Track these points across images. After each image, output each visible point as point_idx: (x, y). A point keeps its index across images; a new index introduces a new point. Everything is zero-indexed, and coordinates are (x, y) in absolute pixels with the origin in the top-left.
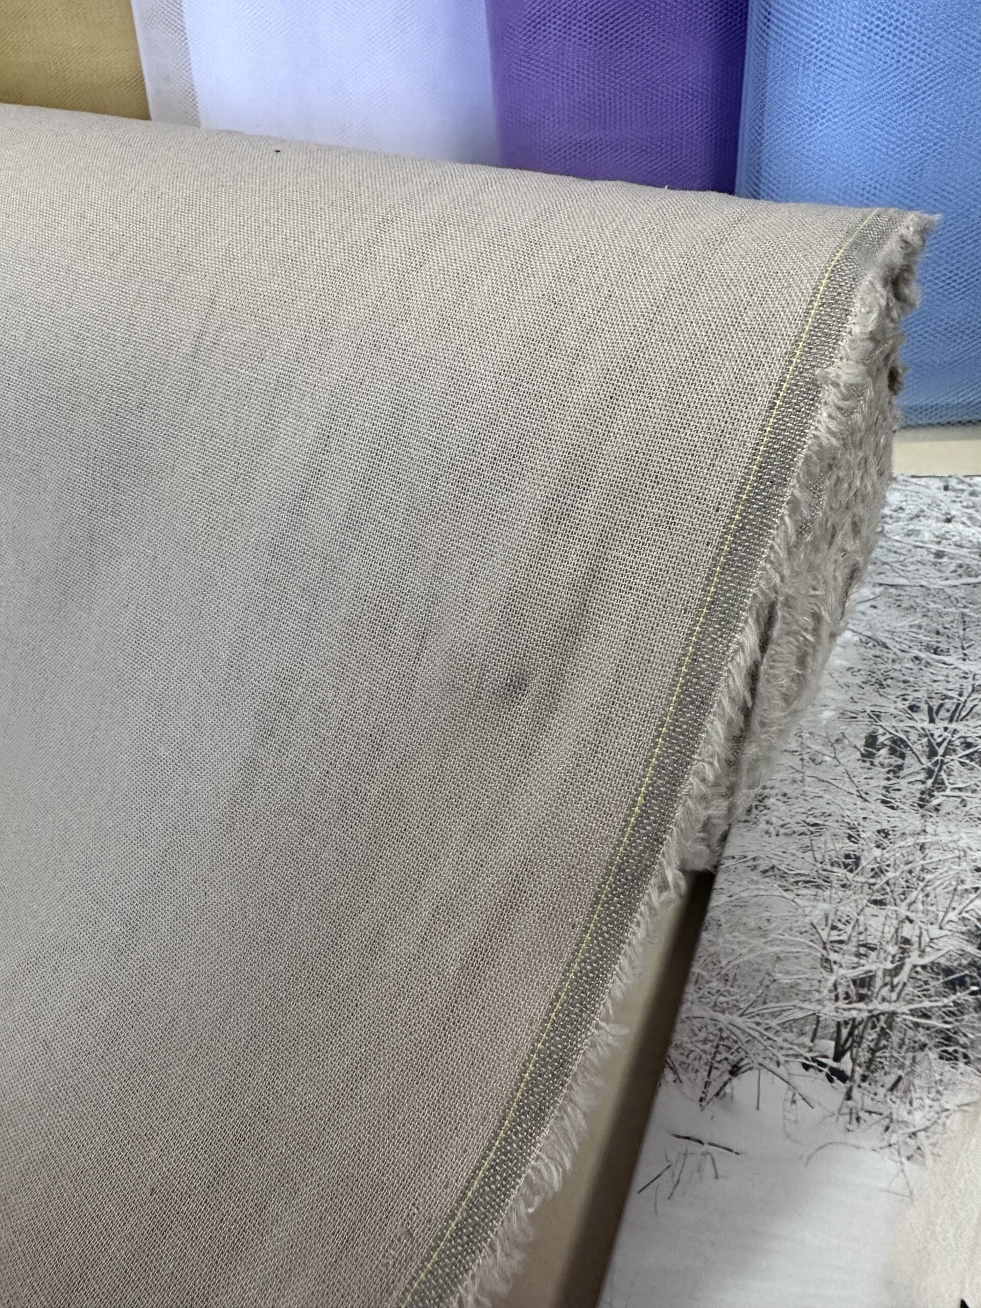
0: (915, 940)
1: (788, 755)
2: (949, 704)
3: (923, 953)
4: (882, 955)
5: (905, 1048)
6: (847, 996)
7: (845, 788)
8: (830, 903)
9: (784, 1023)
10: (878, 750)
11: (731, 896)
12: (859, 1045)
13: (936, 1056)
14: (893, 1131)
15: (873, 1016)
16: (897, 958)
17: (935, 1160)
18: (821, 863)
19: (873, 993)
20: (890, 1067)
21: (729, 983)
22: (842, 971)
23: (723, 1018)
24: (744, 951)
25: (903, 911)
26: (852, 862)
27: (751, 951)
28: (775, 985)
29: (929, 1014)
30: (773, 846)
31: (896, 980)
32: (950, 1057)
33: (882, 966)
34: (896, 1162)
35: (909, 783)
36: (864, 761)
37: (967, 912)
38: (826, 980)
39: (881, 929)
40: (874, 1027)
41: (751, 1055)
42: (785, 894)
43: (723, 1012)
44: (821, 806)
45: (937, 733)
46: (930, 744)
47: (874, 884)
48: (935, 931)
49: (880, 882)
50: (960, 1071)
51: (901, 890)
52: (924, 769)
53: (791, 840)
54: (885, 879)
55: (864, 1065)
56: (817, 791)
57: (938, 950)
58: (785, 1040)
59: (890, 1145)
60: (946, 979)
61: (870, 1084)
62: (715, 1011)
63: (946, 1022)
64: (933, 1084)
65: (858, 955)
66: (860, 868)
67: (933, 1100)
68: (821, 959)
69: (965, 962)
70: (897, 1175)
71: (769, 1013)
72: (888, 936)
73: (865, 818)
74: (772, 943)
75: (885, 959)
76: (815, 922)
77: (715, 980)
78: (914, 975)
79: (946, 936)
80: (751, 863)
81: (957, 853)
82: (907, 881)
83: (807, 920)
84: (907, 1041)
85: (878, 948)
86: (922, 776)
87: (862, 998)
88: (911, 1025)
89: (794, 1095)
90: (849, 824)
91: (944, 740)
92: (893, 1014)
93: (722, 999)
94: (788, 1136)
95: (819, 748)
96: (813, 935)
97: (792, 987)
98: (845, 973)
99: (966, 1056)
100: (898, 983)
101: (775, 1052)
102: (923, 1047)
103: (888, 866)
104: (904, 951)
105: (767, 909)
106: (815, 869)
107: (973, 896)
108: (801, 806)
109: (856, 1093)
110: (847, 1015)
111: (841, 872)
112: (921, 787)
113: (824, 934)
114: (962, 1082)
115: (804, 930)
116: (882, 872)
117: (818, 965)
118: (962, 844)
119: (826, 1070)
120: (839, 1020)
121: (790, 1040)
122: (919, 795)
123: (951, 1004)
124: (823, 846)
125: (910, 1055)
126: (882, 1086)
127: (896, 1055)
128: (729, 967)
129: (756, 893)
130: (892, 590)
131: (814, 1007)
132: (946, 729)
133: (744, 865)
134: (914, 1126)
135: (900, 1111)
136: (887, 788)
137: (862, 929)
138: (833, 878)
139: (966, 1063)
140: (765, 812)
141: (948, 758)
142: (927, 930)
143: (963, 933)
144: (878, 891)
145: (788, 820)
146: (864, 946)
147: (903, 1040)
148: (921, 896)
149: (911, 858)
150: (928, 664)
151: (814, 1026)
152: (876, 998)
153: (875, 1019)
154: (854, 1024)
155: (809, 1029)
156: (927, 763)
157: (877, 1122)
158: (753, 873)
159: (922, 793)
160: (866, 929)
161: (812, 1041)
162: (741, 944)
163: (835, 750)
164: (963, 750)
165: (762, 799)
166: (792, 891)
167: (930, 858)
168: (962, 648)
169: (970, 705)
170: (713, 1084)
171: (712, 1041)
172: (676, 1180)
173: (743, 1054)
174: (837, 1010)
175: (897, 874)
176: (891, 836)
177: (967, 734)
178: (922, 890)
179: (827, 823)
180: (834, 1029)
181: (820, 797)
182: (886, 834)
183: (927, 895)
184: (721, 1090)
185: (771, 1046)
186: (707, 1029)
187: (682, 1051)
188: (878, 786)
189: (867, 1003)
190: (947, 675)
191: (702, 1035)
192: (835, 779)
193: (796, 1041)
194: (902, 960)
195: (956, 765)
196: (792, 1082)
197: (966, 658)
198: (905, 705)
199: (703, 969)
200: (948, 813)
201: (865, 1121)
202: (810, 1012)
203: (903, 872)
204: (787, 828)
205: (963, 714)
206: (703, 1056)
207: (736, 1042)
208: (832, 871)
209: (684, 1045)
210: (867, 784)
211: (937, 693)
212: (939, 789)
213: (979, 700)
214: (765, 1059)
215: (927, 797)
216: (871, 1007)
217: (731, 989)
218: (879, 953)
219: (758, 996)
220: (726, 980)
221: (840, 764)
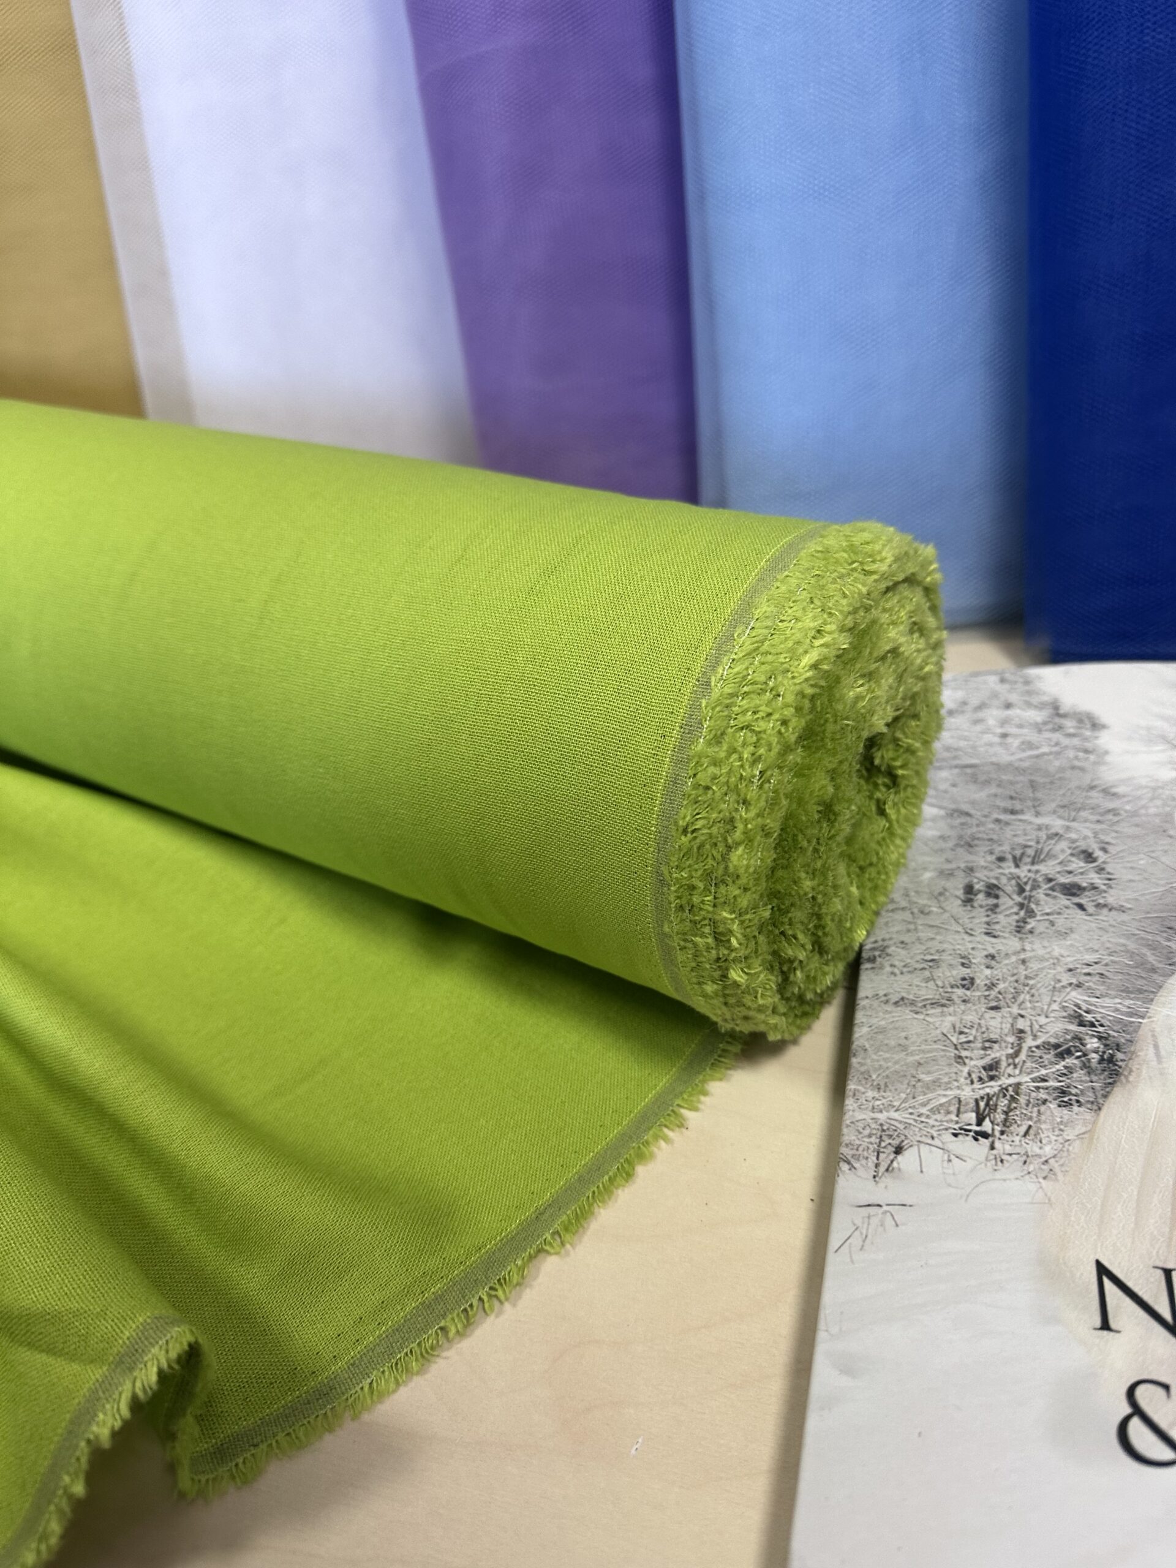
0: (1028, 1029)
1: (900, 912)
2: (1030, 852)
3: (1035, 1037)
4: (1003, 1045)
5: (1031, 1105)
6: (980, 1079)
7: (952, 928)
8: (955, 1015)
9: (932, 1109)
10: (976, 895)
11: (870, 1026)
12: (995, 1110)
13: (1056, 1106)
14: (1030, 1163)
15: (1003, 1089)
16: (1015, 1045)
17: (1064, 1175)
18: (942, 987)
19: (1000, 1072)
20: (1021, 1121)
21: (882, 1091)
22: (973, 1063)
23: (882, 1117)
24: (890, 1064)
25: (1015, 1010)
26: (968, 983)
27: (896, 1063)
28: (920, 1084)
29: (1046, 1078)
30: (900, 983)
31: (1017, 1060)
32: (1068, 1104)
33: (1004, 1053)
34: (1035, 1182)
35: (1006, 916)
36: (965, 906)
37: (1065, 1002)
38: (961, 1071)
39: (999, 1026)
40: (1005, 1096)
41: (909, 1136)
42: (916, 1016)
43: (881, 1111)
44: (935, 945)
45: (1022, 875)
46: (1019, 885)
47: (988, 996)
48: (1043, 1020)
49: (993, 993)
50: (1075, 1112)
51: (1011, 996)
52: (1016, 904)
53: (913, 976)
54: (997, 990)
55: (1001, 1124)
56: (929, 934)
57: (1047, 1033)
58: (936, 1120)
59: (1029, 1173)
60: (1056, 1052)
61: (1007, 1136)
62: (873, 1112)
63: (1060, 1081)
64: (1056, 1125)
65: (985, 1049)
66: (975, 985)
67: (1058, 1136)
68: (955, 1057)
69: (1069, 1037)
70: (1037, 1191)
71: (918, 1105)
72: (1006, 1031)
73: (973, 949)
74: (912, 1054)
75: (1006, 1047)
76: (945, 1032)
77: (869, 1091)
78: (1031, 1054)
79: (1052, 1021)
80: (884, 999)
81: (1052, 961)
82: (1015, 988)
83: (938, 1032)
84: (1032, 1100)
85: (999, 1039)
86: (1015, 909)
87: (992, 1078)
88: (1033, 1089)
89: (949, 1156)
90: (960, 955)
91: (1029, 879)
92: (1018, 1084)
93: (878, 1103)
94: (949, 1185)
95: (925, 902)
96: (944, 1041)
97: (934, 1082)
98: (976, 1062)
99: (1078, 1101)
100: (1019, 1062)
101: (929, 1130)
102: (1045, 1102)
103: (998, 980)
104: (1020, 1038)
105: (903, 1030)
106: (938, 993)
107: (1068, 990)
108: (918, 949)
109: (997, 1144)
110: (982, 1092)
111: (960, 992)
112: (1016, 917)
113: (954, 1040)
114: (1077, 1119)
115: (936, 1039)
116: (993, 985)
117: (953, 1061)
118: (1056, 953)
119: (972, 1134)
120: (975, 1097)
121: (939, 1119)
122: (1014, 924)
123: (1062, 1068)
124: (941, 975)
125: (1036, 1109)
126: (1017, 1135)
127: (1024, 1112)
128: (879, 1078)
129: (891, 1020)
130: (969, 771)
131: (957, 1092)
132: (1029, 871)
133: (876, 1001)
134: (1046, 1156)
135: (1033, 1148)
136: (988, 923)
137: (984, 1029)
138: (954, 997)
139: (1079, 1106)
140: (887, 958)
141: (1034, 893)
142: (1036, 1021)
143: (1064, 1017)
144: (992, 1000)
145: (909, 961)
146: (989, 1041)
147: (1029, 1101)
148: (1028, 997)
149: (1015, 971)
150: (1007, 824)
151: (957, 1106)
152: (1003, 1076)
153: (1005, 1091)
154: (989, 1097)
155: (953, 1108)
156: (1018, 899)
157: (1017, 1160)
158: (887, 1005)
159: (1018, 921)
160: (988, 1029)
161: (957, 1116)
162: (886, 1060)
163: (939, 901)
164: (1046, 884)
165: (883, 949)
166: (922, 1013)
167: (1031, 968)
168: (1034, 807)
169: (1046, 850)
170: (883, 1163)
171: (876, 1134)
172: (864, 1236)
173: (903, 1137)
174: (973, 1090)
175: (1007, 984)
176: (997, 958)
177: (1048, 872)
178: (1028, 992)
179: (941, 957)
180: (972, 1104)
181: (933, 939)
182: (993, 957)
183: (1033, 996)
184: (889, 1166)
185: (925, 1127)
186: (870, 1127)
187: (851, 1147)
188: (980, 923)
189: (996, 1081)
190: (1024, 830)
191: (867, 1132)
192: (943, 923)
193: (945, 1119)
194: (1020, 1045)
195: (1042, 897)
196: (946, 1148)
197: (1038, 814)
198: (993, 858)
199: (857, 1085)
200: (1041, 933)
201: (1007, 1161)
202: (952, 1097)
203: (1010, 982)
204: (909, 967)
205: (1042, 857)
206: (871, 1146)
207: (895, 1130)
208: (952, 992)
209: (852, 1142)
210: (971, 922)
211: (1018, 844)
212: (1030, 917)
213: (1054, 845)
214: (921, 1136)
215: (1022, 924)
216: (1000, 1083)
217: (884, 1094)
218: (1000, 1044)
219: (907, 1095)
220: (879, 1089)
221: (945, 911)
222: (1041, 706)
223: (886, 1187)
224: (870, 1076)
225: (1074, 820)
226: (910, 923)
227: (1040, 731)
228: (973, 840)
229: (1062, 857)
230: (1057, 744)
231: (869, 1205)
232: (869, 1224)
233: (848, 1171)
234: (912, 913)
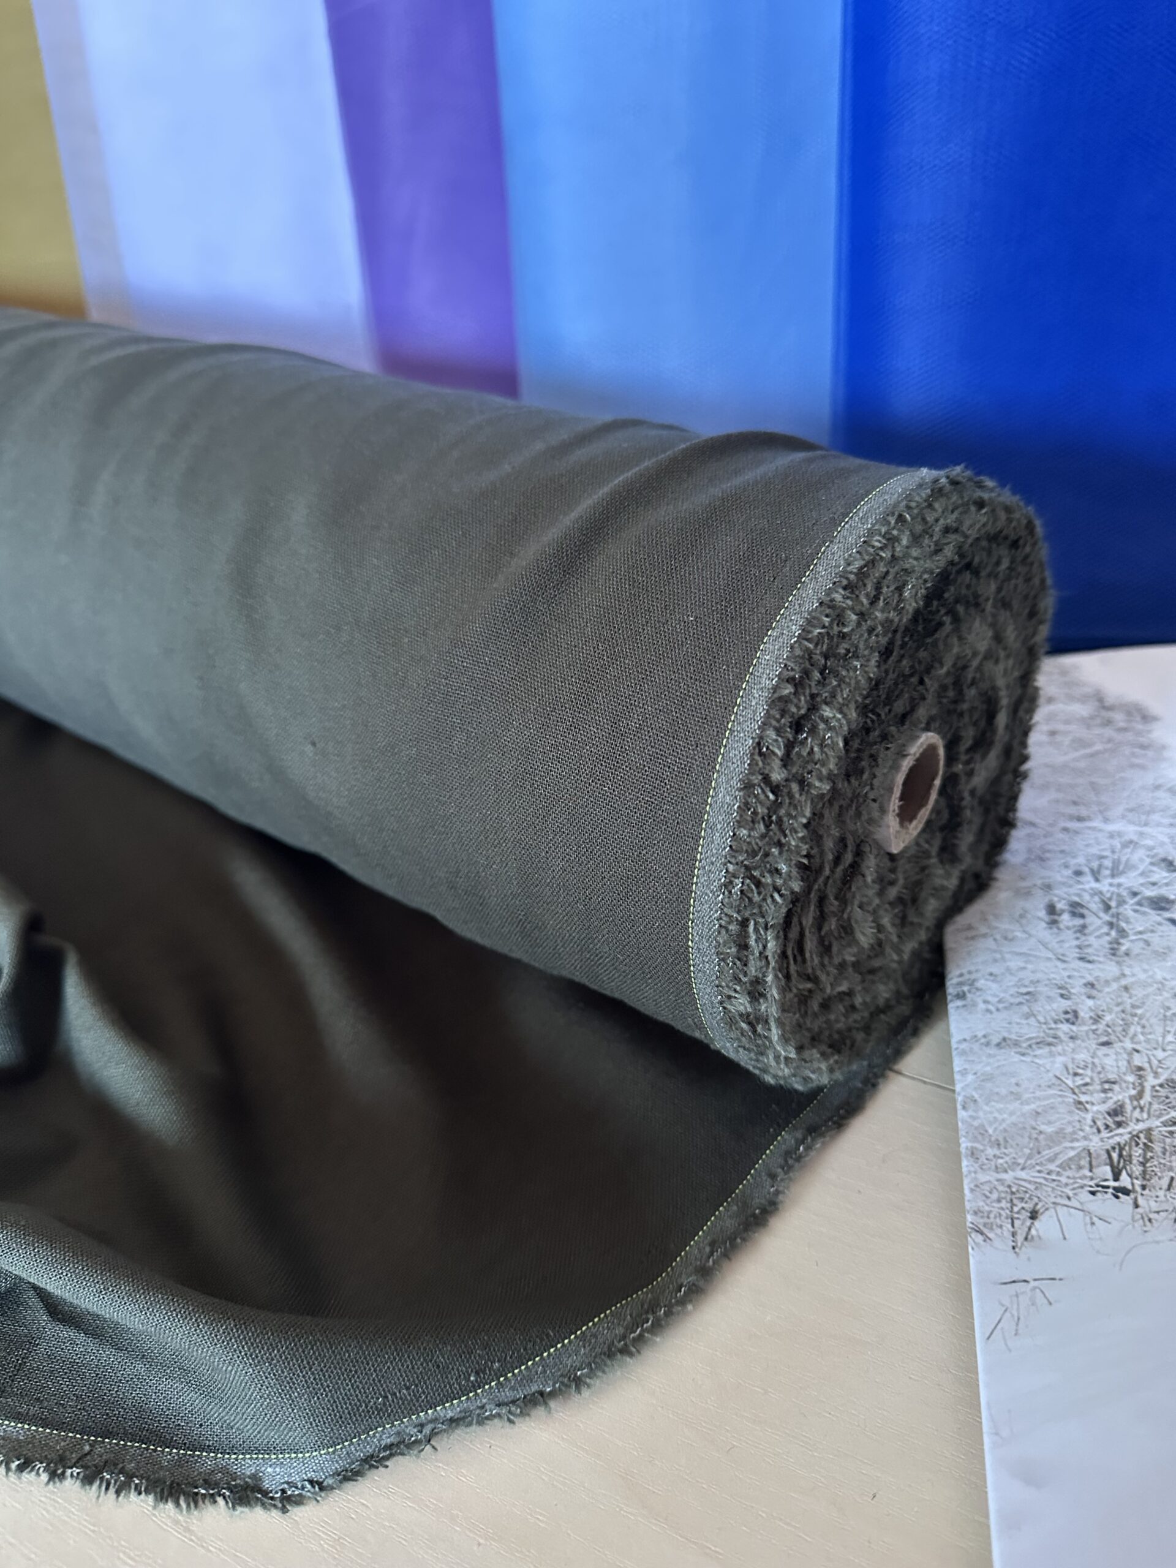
0: (1146, 1066)
1: (982, 939)
2: (1108, 863)
4: (1124, 1085)
5: (1168, 1154)
7: (1042, 954)
8: (1065, 1055)
9: (1062, 1164)
10: (1060, 915)
12: (1130, 1162)
15: (1134, 1136)
16: (1137, 1084)
18: (1045, 1024)
19: (1127, 1118)
20: (1161, 1172)
21: (1002, 1147)
22: (1095, 1108)
23: (1008, 1177)
24: (1005, 1116)
25: (1129, 1045)
27: (1012, 1114)
28: (1041, 1137)
30: (998, 1021)
31: (1142, 1102)
33: (1127, 1095)
35: (1097, 937)
36: (1051, 928)
38: (1084, 1119)
39: (1115, 1064)
40: (1137, 1144)
41: (1042, 1197)
42: (1023, 1058)
43: (1006, 1171)
44: (1027, 976)
45: (1104, 890)
46: (1103, 901)
47: (1096, 1030)
48: (1160, 1054)
49: (1101, 1027)
51: (1120, 1029)
52: (1104, 923)
53: (1011, 1012)
54: (1104, 1023)
55: (1140, 1177)
56: (1019, 963)
57: (1168, 1068)
58: (1068, 1177)
61: (1150, 1190)
62: (998, 1173)
65: (1105, 1091)
66: (1080, 1019)
68: (1075, 1103)
71: (1046, 1160)
72: (1124, 1069)
73: (1069, 977)
74: (1027, 1102)
75: (1128, 1088)
76: (1058, 1074)
77: (988, 1148)
78: (1155, 1094)
79: (1170, 1055)
80: (983, 1040)
81: (1156, 986)
82: (1123, 1020)
83: (1051, 1075)
84: (1167, 1147)
85: (1118, 1079)
87: (1119, 1125)
88: (1167, 1134)
89: (1091, 1218)
90: (1057, 985)
91: (1113, 894)
92: (1148, 1132)
93: (1000, 1161)
94: (1098, 1252)
96: (1060, 1085)
97: (1057, 1133)
98: (1099, 1108)
100: (1145, 1104)
101: (1065, 1190)
103: (1103, 1011)
104: (1140, 1077)
105: (1012, 1076)
106: (1042, 1030)
108: (1010, 981)
109: (1140, 1201)
110: (1112, 1142)
111: (1065, 1027)
112: (1108, 938)
113: (1070, 1083)
115: (1050, 1083)
116: (1100, 1018)
117: (1073, 1108)
118: (1159, 975)
119: (1111, 1190)
120: (1106, 1148)
121: (1071, 1175)
122: (1108, 946)
124: (1041, 1009)
126: (1161, 1189)
127: (1162, 1161)
128: (996, 1133)
129: (998, 1064)
131: (1084, 1143)
132: (1111, 885)
133: (978, 1044)
136: (1079, 947)
137: (1099, 1069)
138: (1060, 1034)
140: (978, 993)
141: (1121, 910)
142: (1153, 1056)
145: (1002, 995)
146: (1107, 1082)
147: (1164, 1148)
148: (1139, 1029)
149: (1120, 1000)
150: (1076, 832)
151: (1088, 1159)
152: (1131, 1121)
153: (1136, 1139)
154: (1120, 1147)
155: (1084, 1162)
156: (1107, 918)
158: (988, 1048)
159: (1110, 943)
160: (1103, 1068)
161: (1091, 1171)
162: (999, 1111)
163: (1021, 925)
164: (1132, 899)
165: (972, 983)
166: (1028, 1054)
167: (1136, 995)
168: (1101, 812)
169: (1124, 859)
170: (1019, 1232)
171: (1005, 1198)
172: (1016, 1319)
173: (1036, 1200)
174: (1102, 1140)
175: (1113, 1016)
176: (1097, 986)
177: (1131, 885)
178: (1138, 1023)
179: (1038, 989)
180: (1105, 1156)
181: (1024, 968)
182: (1092, 985)
183: (1144, 1027)
184: (1028, 1234)
185: (1057, 1186)
186: (997, 1189)
187: (981, 1214)
188: (1070, 947)
189: (1124, 1128)
190: (1096, 838)
191: (995, 1196)
192: (1030, 950)
193: (1077, 1175)
194: (1141, 1084)
195: (1130, 913)
196: (1085, 1209)
197: (1106, 820)
198: (1068, 872)
199: (974, 1142)
200: (1138, 955)
201: (1156, 1220)
202: (1081, 1149)
203: (1117, 1013)
204: (1003, 1002)
205: (1121, 868)
206: (1002, 1212)
207: (1026, 1192)
208: (1057, 1029)
209: (981, 1209)
210: (1061, 947)
211: (1094, 855)
212: (1123, 937)
213: (1131, 853)
214: (1055, 1197)
215: (1115, 946)
216: (1129, 1129)
217: (1005, 1151)
218: (1120, 1084)
219: (1031, 1149)
220: (999, 1145)
221: (1030, 935)
222: (1084, 699)
223: (1029, 1259)
224: (986, 1131)
225: (1146, 825)
226: (995, 951)
227: (1089, 727)
228: (1043, 853)
229: (1142, 868)
230: (1110, 741)
231: (1014, 1282)
232: (1018, 1305)
233: (982, 1243)
234: (995, 940)
